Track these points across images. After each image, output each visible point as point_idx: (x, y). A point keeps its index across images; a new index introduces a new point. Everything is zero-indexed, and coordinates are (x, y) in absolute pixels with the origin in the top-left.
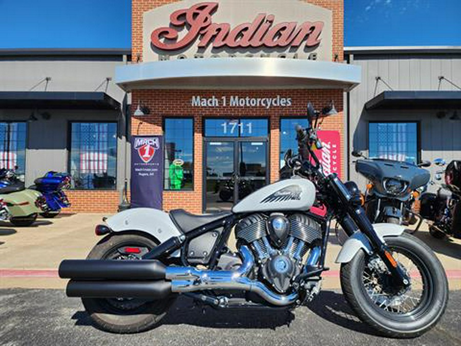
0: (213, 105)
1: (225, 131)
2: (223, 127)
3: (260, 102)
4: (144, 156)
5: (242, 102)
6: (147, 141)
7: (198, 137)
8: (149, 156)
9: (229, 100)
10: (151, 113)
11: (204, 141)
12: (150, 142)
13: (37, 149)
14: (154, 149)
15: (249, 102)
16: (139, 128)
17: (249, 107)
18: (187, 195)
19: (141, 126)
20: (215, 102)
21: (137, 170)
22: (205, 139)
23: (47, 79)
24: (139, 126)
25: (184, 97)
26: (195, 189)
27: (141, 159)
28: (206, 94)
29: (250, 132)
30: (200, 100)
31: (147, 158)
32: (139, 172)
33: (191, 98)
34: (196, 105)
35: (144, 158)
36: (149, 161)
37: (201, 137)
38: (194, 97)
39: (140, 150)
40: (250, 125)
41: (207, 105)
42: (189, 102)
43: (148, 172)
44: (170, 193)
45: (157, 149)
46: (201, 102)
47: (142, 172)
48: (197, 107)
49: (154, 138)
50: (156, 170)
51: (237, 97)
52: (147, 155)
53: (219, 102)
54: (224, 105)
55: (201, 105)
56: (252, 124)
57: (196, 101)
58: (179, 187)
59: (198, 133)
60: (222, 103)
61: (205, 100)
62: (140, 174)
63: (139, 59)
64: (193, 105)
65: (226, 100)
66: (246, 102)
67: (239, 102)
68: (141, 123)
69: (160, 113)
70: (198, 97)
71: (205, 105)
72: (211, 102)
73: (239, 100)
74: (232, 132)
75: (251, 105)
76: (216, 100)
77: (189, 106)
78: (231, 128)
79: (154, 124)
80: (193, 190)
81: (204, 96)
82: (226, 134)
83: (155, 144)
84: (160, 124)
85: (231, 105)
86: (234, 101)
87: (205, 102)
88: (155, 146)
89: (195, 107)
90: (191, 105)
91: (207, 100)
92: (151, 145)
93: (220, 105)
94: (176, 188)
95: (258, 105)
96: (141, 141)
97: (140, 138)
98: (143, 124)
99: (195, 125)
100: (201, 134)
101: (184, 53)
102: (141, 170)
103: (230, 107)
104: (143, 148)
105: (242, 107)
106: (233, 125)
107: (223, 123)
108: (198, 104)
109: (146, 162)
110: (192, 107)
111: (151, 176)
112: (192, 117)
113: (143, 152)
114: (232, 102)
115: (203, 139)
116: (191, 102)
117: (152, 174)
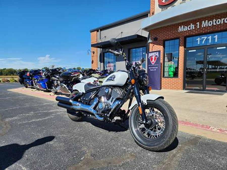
0: (191, 29)
1: (199, 43)
2: (198, 40)
3: (224, 21)
4: (152, 61)
5: (210, 23)
6: (153, 54)
7: (182, 49)
8: (154, 61)
9: (202, 24)
10: (158, 40)
11: (185, 50)
12: (155, 54)
13: (119, 61)
14: (156, 57)
15: (216, 22)
16: (152, 48)
17: (216, 25)
18: (175, 80)
19: (154, 47)
20: (192, 27)
21: (150, 68)
22: (186, 49)
23: (122, 33)
24: (153, 47)
25: (175, 28)
26: (179, 77)
27: (151, 63)
28: (187, 24)
29: (216, 41)
30: (184, 27)
31: (153, 62)
32: (150, 69)
33: (178, 27)
34: (181, 31)
35: (152, 62)
36: (154, 63)
37: (183, 48)
38: (180, 27)
39: (151, 58)
40: (216, 37)
41: (187, 29)
42: (177, 30)
43: (154, 69)
44: (166, 79)
45: (158, 57)
46: (184, 29)
47: (151, 69)
48: (181, 32)
49: (156, 52)
50: (157, 68)
51: (207, 21)
52: (153, 61)
53: (194, 27)
54: (198, 27)
55: (184, 30)
56: (218, 36)
57: (181, 29)
58: (172, 76)
59: (181, 46)
60: (196, 27)
61: (186, 27)
62: (151, 70)
63: (153, 14)
64: (179, 31)
65: (200, 24)
66: (213, 23)
67: (208, 24)
68: (153, 46)
69: (162, 39)
70: (182, 26)
71: (186, 30)
72: (190, 28)
73: (208, 22)
74: (203, 43)
75: (216, 24)
76: (193, 25)
77: (177, 32)
78: (203, 41)
79: (159, 45)
80: (178, 77)
81: (186, 25)
82: (199, 45)
83: (157, 55)
84: (162, 45)
85: (202, 27)
86: (205, 24)
87: (186, 28)
88: (156, 56)
89: (180, 32)
90: (178, 31)
91: (187, 27)
92: (155, 56)
93: (195, 28)
94: (171, 76)
95: (222, 23)
96: (151, 54)
97: (151, 53)
98: (154, 46)
99: (180, 42)
100: (183, 47)
101: (174, 4)
102: (151, 68)
103: (202, 28)
104: (152, 58)
105: (210, 26)
106: (204, 39)
107: (198, 38)
108: (182, 30)
109: (153, 64)
110: (179, 32)
111: (155, 71)
112: (178, 38)
113: (152, 59)
114: (203, 25)
115: (185, 49)
116: (178, 30)
117: (155, 70)
